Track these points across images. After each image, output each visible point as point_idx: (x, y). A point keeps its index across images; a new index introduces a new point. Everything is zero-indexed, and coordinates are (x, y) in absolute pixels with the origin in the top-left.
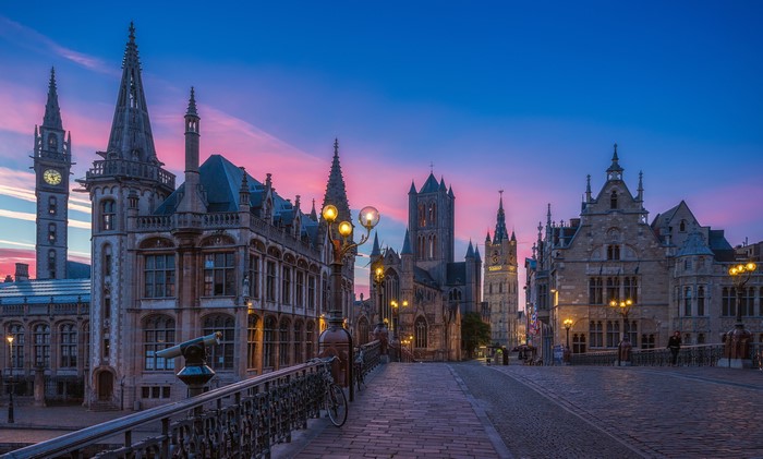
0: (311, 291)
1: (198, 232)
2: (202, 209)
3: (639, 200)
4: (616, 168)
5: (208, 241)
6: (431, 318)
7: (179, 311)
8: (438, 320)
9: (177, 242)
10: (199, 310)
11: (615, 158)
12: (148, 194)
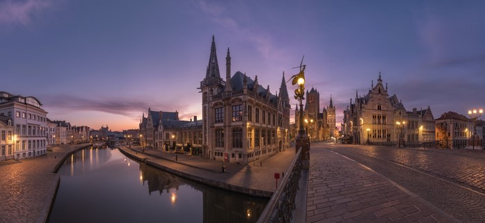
0: (274, 120)
1: (230, 98)
2: (231, 90)
3: (386, 91)
4: (380, 80)
5: (233, 102)
6: (313, 129)
7: (225, 127)
8: (316, 129)
9: (223, 103)
10: (230, 126)
11: (380, 77)
12: (216, 89)
